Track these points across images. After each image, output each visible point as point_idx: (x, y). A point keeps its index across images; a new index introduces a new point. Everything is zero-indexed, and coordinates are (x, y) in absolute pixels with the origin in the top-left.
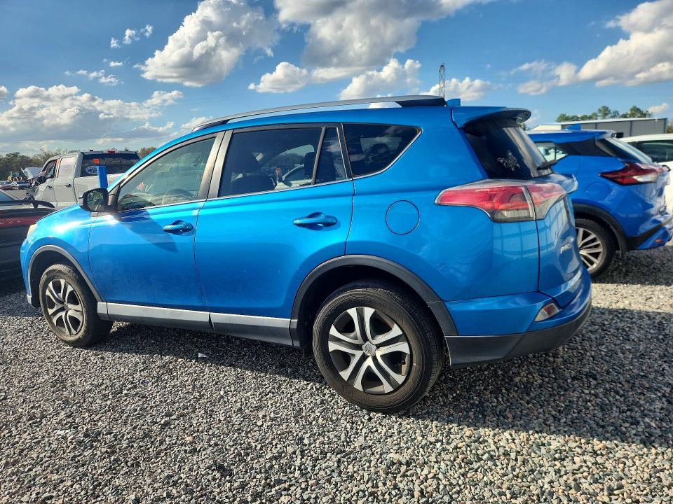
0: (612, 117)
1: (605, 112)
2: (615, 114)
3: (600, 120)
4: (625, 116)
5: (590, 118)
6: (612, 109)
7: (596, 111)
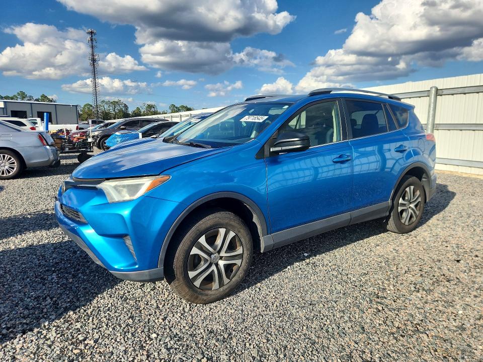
0: (28, 100)
1: (23, 95)
2: (31, 98)
3: (19, 101)
4: (37, 100)
5: (12, 98)
6: (28, 94)
7: (16, 94)
